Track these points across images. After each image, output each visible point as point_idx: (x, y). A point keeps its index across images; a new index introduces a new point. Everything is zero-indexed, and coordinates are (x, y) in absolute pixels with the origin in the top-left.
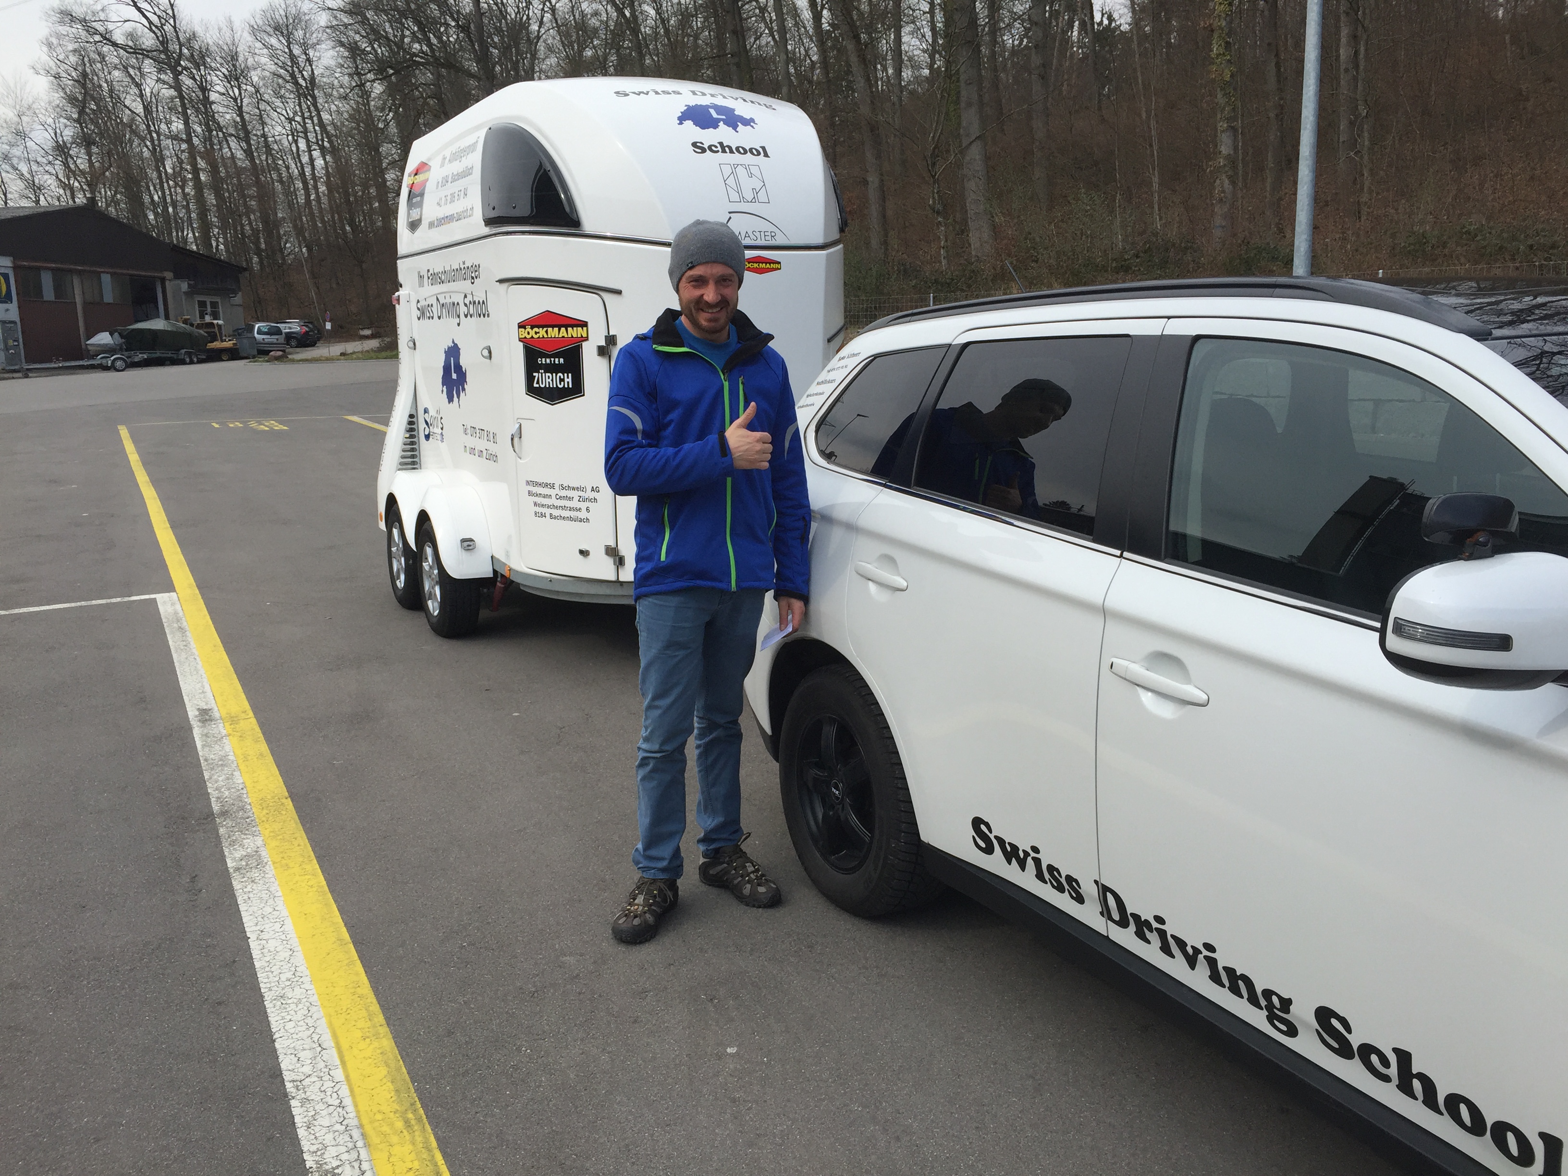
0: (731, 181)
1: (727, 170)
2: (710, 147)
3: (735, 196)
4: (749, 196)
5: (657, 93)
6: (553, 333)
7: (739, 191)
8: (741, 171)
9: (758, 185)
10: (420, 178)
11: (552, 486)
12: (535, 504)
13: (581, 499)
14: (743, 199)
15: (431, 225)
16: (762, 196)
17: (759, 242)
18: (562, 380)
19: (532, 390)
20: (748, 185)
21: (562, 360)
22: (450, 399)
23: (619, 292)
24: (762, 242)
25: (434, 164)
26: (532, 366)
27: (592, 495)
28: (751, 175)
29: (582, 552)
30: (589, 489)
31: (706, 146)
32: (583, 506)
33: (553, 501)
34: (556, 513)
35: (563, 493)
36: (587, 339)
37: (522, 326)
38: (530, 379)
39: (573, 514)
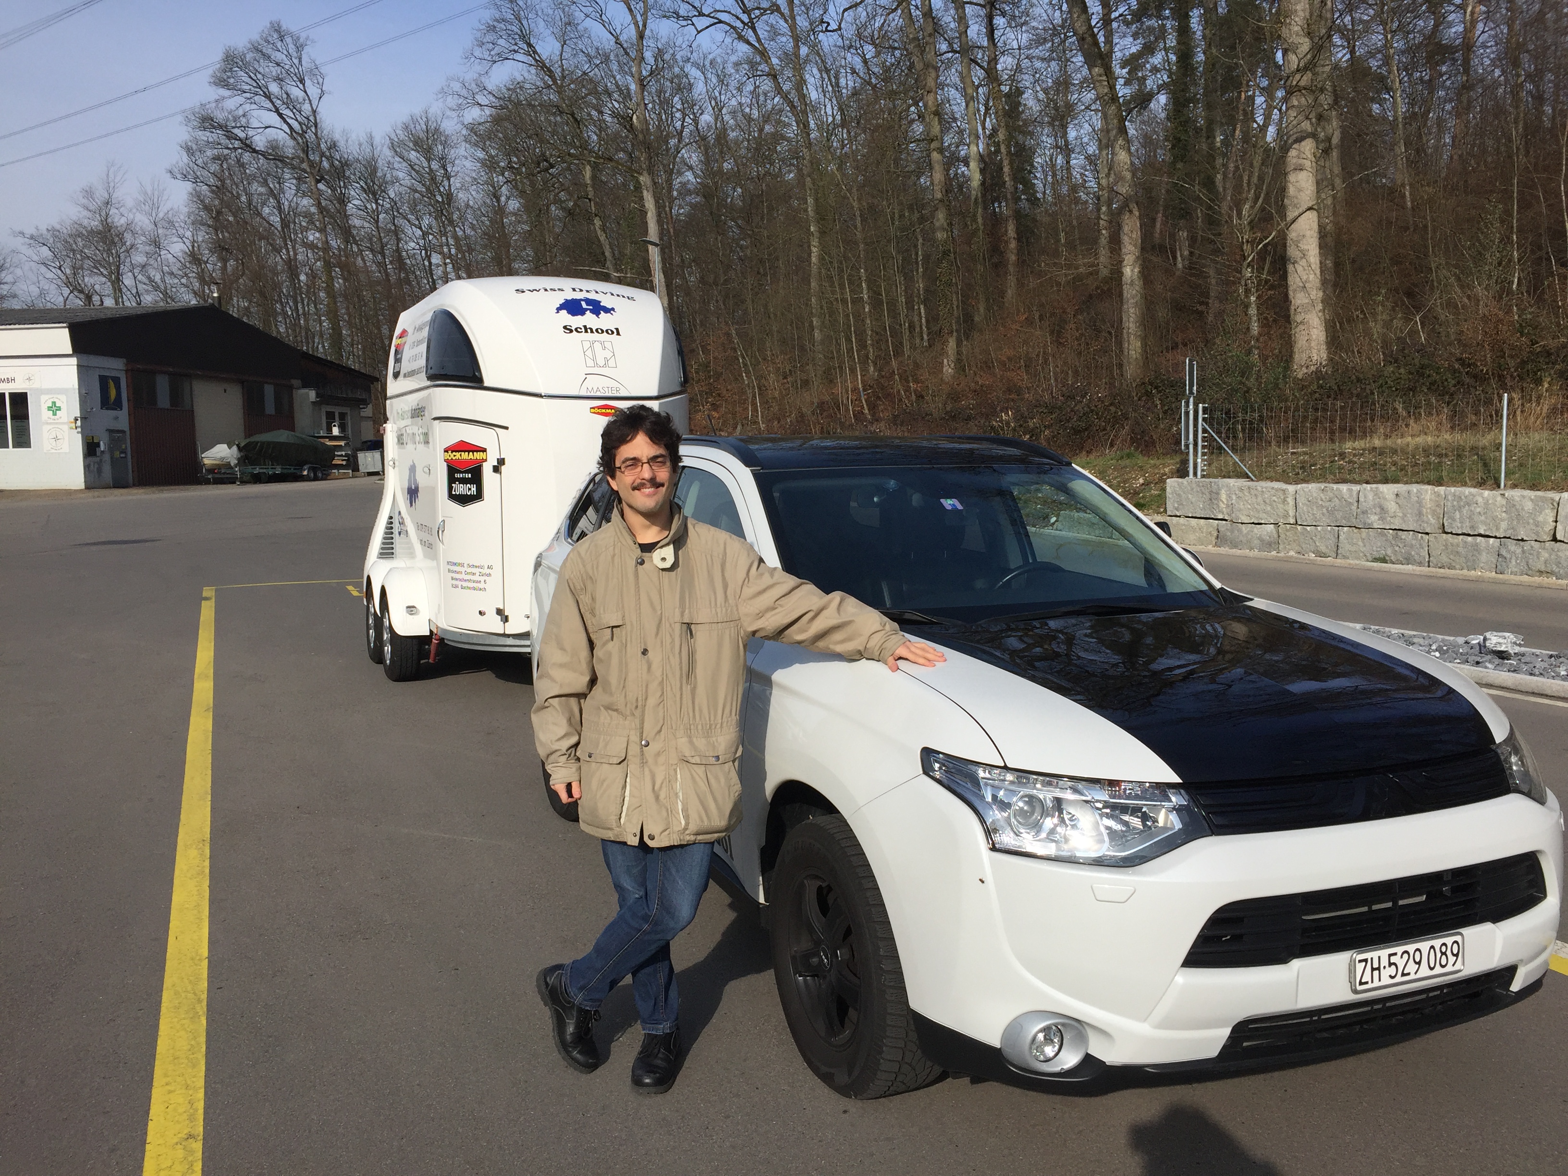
0: (589, 353)
1: (587, 345)
2: (576, 330)
3: (590, 363)
4: (601, 362)
5: (546, 290)
6: (465, 456)
7: (594, 359)
8: (597, 346)
9: (609, 354)
10: (403, 340)
11: (462, 565)
12: (452, 579)
13: (481, 575)
14: (596, 365)
15: (405, 376)
16: (611, 363)
17: (607, 394)
18: (470, 489)
19: (453, 497)
20: (601, 355)
21: (470, 476)
22: (411, 505)
23: (507, 428)
24: (610, 395)
25: (410, 331)
26: (452, 480)
27: (488, 571)
28: (604, 348)
29: (480, 613)
30: (486, 567)
31: (573, 329)
32: (482, 579)
33: (463, 576)
34: (465, 584)
35: (470, 570)
36: (486, 460)
37: (446, 451)
38: (450, 488)
39: (475, 585)
